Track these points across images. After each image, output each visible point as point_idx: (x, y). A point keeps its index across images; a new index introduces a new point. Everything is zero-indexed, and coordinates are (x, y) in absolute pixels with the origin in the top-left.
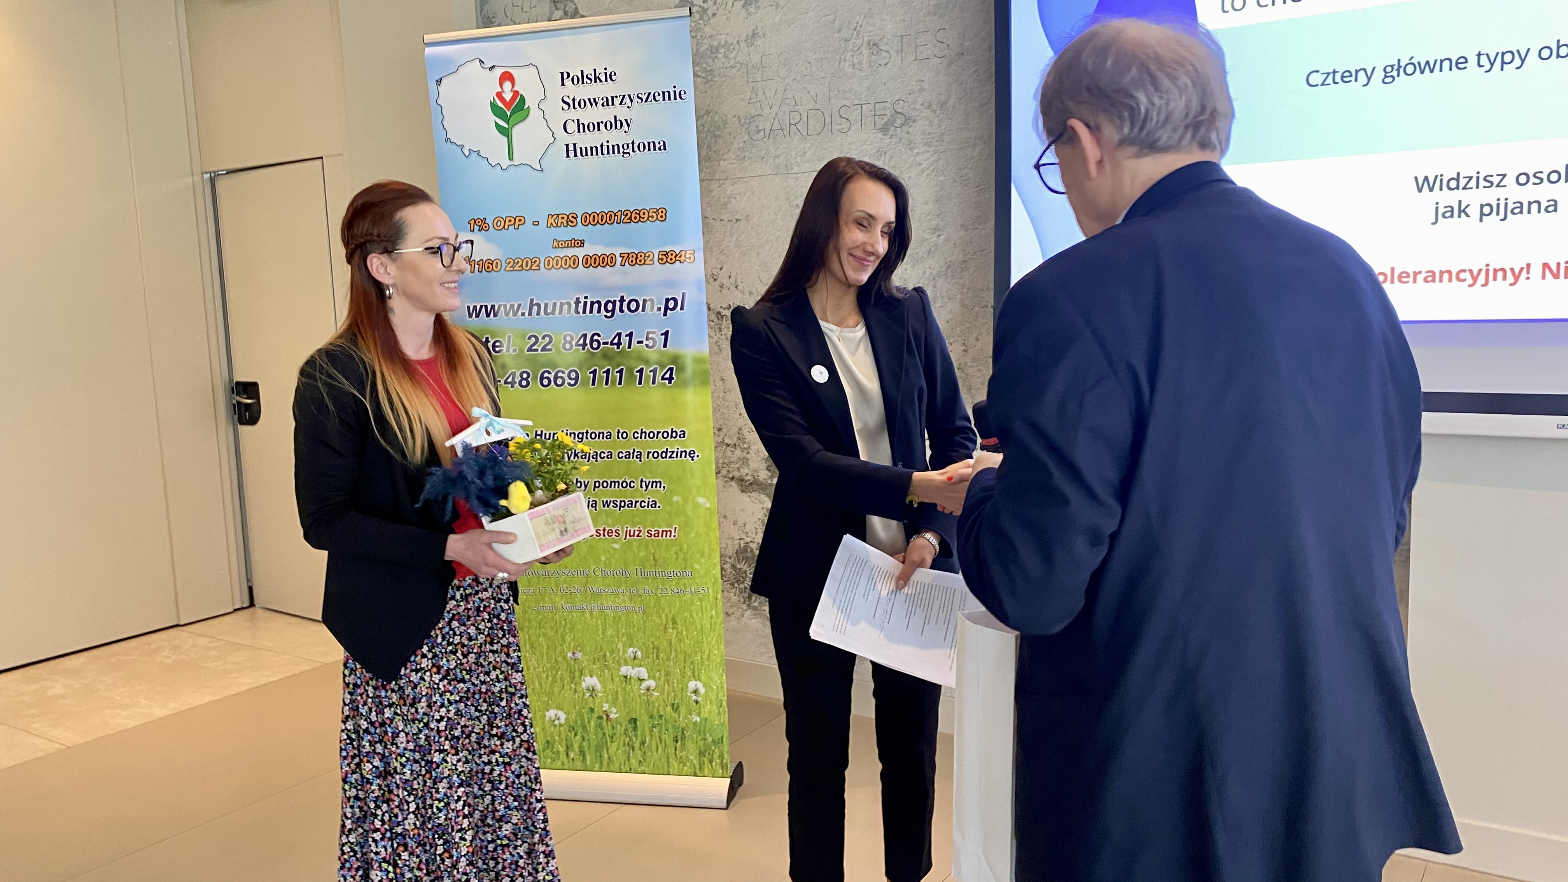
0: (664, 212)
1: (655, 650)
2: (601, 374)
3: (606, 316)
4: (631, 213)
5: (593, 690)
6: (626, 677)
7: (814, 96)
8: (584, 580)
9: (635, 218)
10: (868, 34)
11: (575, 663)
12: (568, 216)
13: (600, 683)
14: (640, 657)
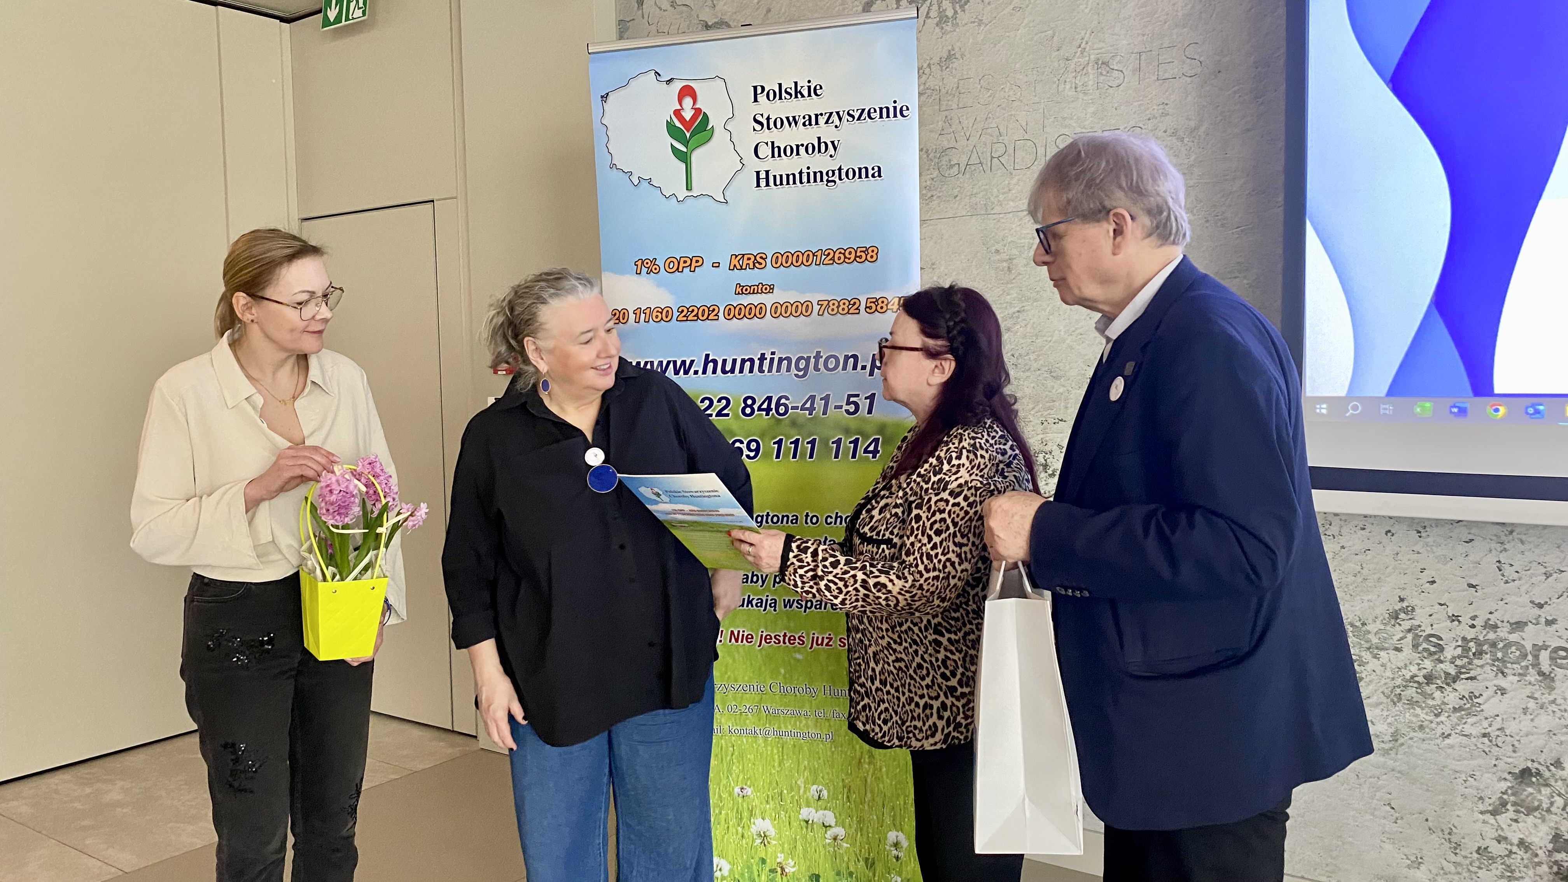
0: (876, 251)
1: (846, 790)
2: (788, 445)
3: (796, 375)
4: (835, 253)
5: (765, 836)
6: (807, 822)
7: (1024, 124)
8: (757, 698)
9: (839, 258)
10: (1096, 51)
11: (744, 801)
12: (755, 257)
13: (774, 827)
14: (826, 798)
